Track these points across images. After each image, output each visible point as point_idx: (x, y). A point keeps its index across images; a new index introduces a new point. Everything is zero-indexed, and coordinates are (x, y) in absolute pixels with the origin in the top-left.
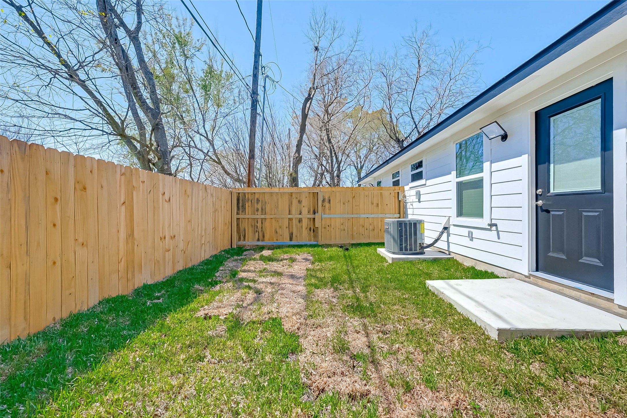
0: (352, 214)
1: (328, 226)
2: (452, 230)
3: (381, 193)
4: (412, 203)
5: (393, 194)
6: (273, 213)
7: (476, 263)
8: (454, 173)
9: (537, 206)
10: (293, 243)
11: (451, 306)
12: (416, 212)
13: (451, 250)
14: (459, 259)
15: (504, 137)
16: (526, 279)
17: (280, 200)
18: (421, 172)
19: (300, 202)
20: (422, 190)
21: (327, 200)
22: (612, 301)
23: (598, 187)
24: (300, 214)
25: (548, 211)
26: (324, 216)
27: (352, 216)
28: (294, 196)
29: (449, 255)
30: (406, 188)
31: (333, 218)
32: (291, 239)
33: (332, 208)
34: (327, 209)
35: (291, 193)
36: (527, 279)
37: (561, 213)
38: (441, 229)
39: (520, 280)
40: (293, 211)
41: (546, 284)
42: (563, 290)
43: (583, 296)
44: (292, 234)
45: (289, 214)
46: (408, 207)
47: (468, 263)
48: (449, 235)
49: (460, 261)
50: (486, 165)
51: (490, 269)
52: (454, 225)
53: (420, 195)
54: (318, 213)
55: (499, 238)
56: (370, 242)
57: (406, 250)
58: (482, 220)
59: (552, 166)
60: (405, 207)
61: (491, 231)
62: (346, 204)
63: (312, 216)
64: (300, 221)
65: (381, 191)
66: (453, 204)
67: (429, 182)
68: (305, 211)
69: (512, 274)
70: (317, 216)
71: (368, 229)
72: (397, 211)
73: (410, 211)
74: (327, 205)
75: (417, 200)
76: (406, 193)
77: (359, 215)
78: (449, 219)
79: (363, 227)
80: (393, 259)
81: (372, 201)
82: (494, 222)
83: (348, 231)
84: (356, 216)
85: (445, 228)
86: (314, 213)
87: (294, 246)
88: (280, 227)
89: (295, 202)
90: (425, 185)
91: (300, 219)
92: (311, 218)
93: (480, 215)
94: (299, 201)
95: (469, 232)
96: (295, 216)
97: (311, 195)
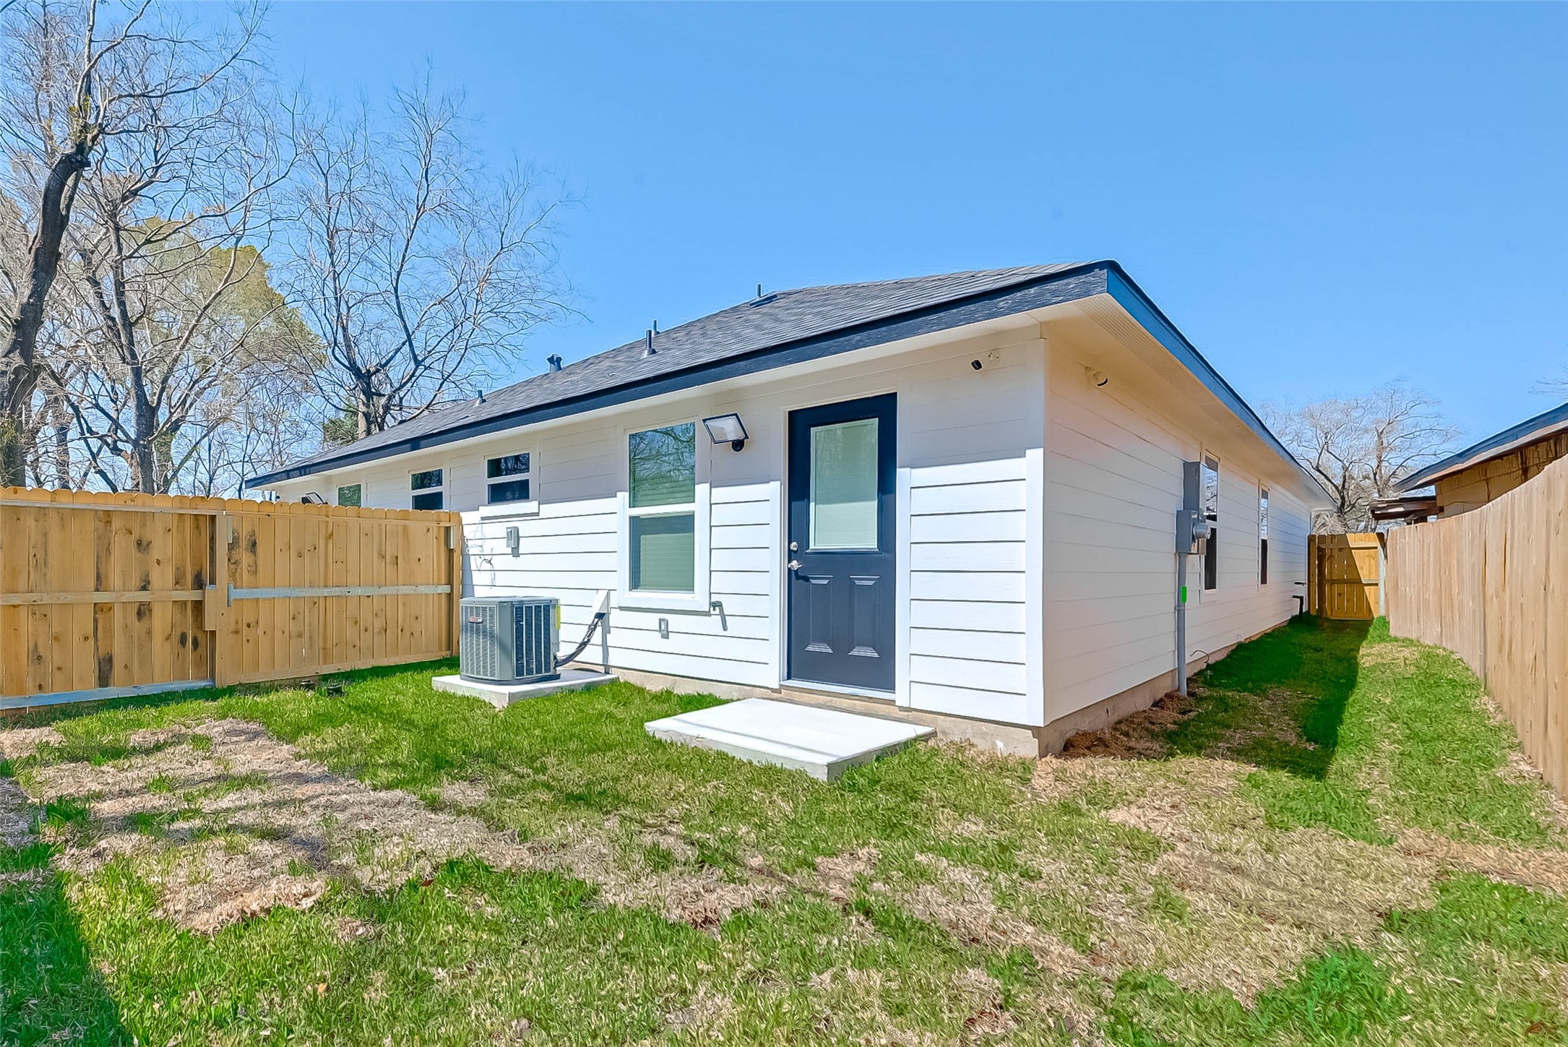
0: (326, 586)
1: (249, 626)
2: (615, 618)
3: (405, 529)
4: (488, 558)
5: (434, 532)
6: (22, 585)
7: (675, 682)
8: (624, 497)
9: (789, 569)
10: (112, 692)
11: (722, 756)
12: (501, 578)
13: (611, 663)
14: (634, 679)
15: (738, 445)
16: (774, 695)
17: (55, 537)
18: (525, 484)
19: (142, 545)
20: (525, 527)
21: (244, 543)
22: (892, 702)
23: (871, 543)
24: (144, 588)
25: (807, 579)
26: (236, 593)
27: (326, 592)
28: (117, 523)
29: (607, 673)
30: (467, 517)
31: (264, 599)
32: (104, 680)
33: (260, 569)
34: (245, 571)
35: (107, 513)
36: (776, 695)
37: (825, 582)
38: (590, 619)
39: (764, 699)
40: (115, 579)
41: (806, 697)
42: (831, 701)
43: (859, 705)
44: (110, 660)
45: (97, 590)
46: (473, 567)
47: (654, 686)
48: (606, 631)
49: (638, 684)
50: (701, 490)
51: (705, 689)
52: (622, 608)
53: (518, 538)
54: (213, 582)
55: (725, 628)
56: (375, 664)
57: (530, 672)
58: (692, 595)
59: (812, 505)
60: (466, 570)
61: (710, 615)
62: (307, 555)
63: (195, 595)
64: (143, 611)
65: (407, 523)
66: (622, 562)
67: (547, 510)
68: (162, 577)
69: (748, 691)
70: (212, 596)
71: (370, 629)
72: (443, 580)
73: (477, 578)
74: (246, 558)
75: (509, 550)
76: (468, 532)
77: (346, 589)
78: (608, 595)
79: (356, 623)
80: (511, 696)
81: (380, 548)
82: (715, 598)
83: (311, 637)
84: (337, 591)
85: (600, 616)
86: (199, 584)
87: (114, 704)
88: (56, 638)
89: (121, 546)
90: (538, 514)
91: (142, 604)
92: (185, 603)
93: (689, 587)
94: (139, 543)
95: (661, 620)
96: (122, 593)
97: (188, 524)
